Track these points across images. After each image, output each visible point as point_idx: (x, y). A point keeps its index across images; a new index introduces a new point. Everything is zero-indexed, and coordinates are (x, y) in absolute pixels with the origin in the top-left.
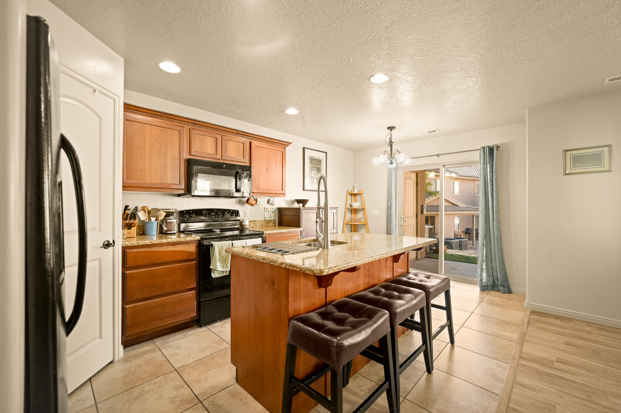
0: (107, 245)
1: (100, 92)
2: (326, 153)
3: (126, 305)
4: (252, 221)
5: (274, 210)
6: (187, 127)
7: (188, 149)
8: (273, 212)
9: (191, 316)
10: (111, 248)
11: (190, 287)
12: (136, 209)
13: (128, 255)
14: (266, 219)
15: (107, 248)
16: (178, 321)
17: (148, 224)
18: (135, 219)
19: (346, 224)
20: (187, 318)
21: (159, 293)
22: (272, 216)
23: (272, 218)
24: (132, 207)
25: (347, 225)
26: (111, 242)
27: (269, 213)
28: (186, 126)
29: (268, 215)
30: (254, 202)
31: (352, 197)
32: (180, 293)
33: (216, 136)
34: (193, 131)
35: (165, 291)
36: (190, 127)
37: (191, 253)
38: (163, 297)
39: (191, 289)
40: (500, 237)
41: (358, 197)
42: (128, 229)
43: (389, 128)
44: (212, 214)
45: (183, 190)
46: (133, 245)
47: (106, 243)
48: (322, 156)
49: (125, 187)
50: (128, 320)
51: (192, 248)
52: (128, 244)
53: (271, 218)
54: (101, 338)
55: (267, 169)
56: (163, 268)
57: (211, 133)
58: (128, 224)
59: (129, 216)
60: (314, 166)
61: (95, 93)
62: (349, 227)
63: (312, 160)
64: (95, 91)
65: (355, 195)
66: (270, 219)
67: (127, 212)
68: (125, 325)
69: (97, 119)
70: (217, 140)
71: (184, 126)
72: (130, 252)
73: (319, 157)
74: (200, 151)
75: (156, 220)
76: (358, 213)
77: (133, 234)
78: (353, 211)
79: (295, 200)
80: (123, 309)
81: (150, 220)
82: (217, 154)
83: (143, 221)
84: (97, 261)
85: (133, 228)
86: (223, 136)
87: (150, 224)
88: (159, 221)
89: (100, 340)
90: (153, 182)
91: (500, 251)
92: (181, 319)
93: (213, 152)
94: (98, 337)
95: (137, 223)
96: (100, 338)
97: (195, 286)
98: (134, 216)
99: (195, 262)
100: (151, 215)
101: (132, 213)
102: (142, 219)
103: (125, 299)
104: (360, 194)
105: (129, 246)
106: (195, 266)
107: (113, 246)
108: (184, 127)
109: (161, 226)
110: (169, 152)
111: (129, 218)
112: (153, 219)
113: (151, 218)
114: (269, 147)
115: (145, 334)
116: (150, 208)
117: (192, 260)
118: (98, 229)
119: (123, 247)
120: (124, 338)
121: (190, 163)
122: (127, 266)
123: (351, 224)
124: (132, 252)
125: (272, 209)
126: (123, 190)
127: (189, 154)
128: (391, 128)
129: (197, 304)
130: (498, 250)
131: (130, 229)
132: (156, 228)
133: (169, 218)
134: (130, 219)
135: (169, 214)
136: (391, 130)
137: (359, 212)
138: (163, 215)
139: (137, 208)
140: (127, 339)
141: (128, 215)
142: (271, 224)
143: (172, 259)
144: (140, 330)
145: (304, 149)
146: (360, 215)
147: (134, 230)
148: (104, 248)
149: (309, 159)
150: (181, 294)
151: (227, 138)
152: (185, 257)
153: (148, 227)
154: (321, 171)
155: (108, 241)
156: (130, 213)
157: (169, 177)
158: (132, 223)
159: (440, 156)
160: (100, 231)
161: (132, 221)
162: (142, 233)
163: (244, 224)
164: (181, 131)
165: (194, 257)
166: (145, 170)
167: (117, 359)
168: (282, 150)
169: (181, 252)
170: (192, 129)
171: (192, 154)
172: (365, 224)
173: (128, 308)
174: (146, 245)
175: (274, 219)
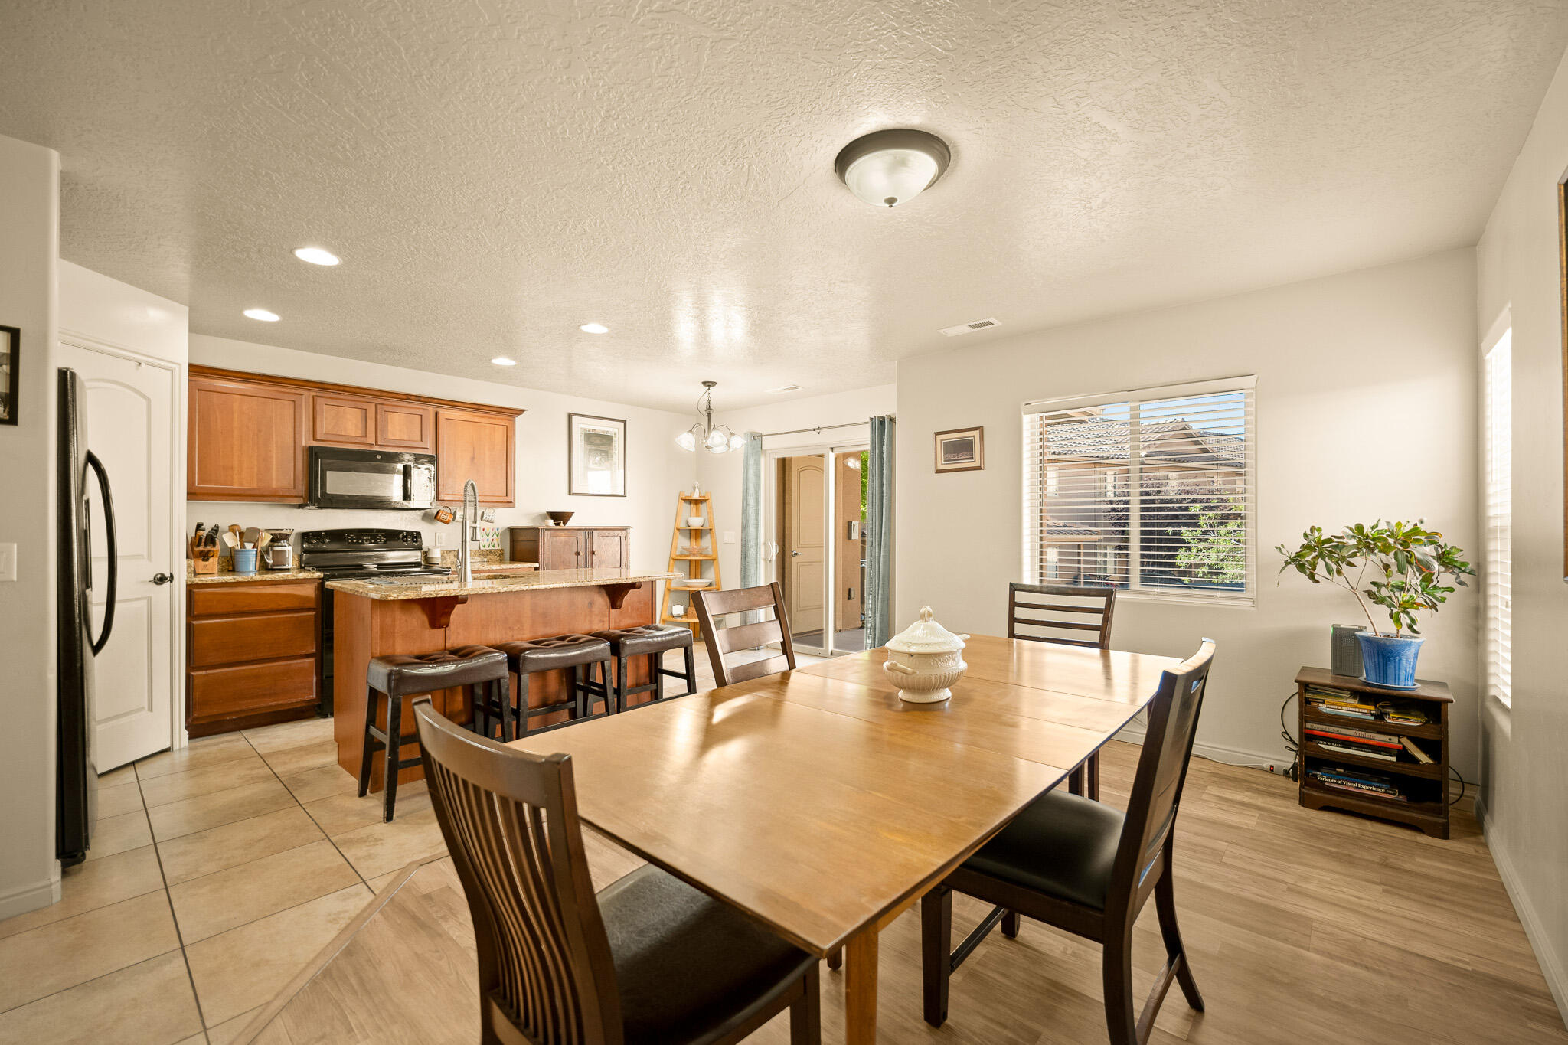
0: (160, 580)
1: (148, 364)
2: (625, 422)
3: (193, 671)
4: (450, 551)
5: (500, 531)
6: (308, 394)
7: (311, 429)
8: (498, 536)
9: (307, 698)
10: (167, 584)
11: (304, 652)
12: (216, 529)
13: (197, 597)
14: (482, 548)
15: (161, 584)
16: (282, 705)
17: (240, 553)
18: (214, 545)
19: (675, 559)
20: (300, 699)
21: (250, 657)
22: (497, 542)
23: (496, 545)
24: (208, 527)
25: (676, 562)
26: (168, 575)
27: (490, 537)
28: (306, 393)
29: (488, 540)
30: (447, 517)
31: (692, 505)
32: (287, 660)
33: (365, 405)
34: (320, 401)
35: (260, 656)
36: (315, 394)
37: (306, 599)
38: (257, 664)
39: (307, 656)
40: (889, 577)
41: (703, 507)
42: (203, 560)
43: (704, 383)
44: (365, 538)
45: (302, 499)
46: (204, 582)
47: (159, 576)
48: (615, 429)
49: (192, 495)
50: (197, 694)
51: (309, 591)
52: (197, 580)
53: (494, 546)
54: (151, 711)
55: (473, 458)
56: (256, 620)
57: (355, 401)
58: (201, 552)
59: (203, 540)
60: (594, 447)
61: (140, 367)
62: (686, 565)
63: (590, 437)
64: (140, 364)
65: (697, 502)
66: (491, 548)
67: (200, 533)
68: (191, 702)
69: (144, 402)
70: (366, 413)
71: (302, 392)
72: (199, 593)
73: (606, 429)
74: (334, 433)
75: (253, 548)
76: (703, 539)
77: (212, 569)
78: (693, 533)
79: (548, 513)
80: (188, 677)
81: (242, 546)
82: (366, 436)
83: (231, 549)
84: (146, 601)
85: (211, 559)
86: (379, 406)
87: (243, 553)
88: (259, 549)
89: (149, 713)
90: (246, 486)
91: (886, 602)
92: (289, 701)
93: (359, 433)
94: (146, 707)
95: (217, 551)
96: (149, 710)
97: (314, 650)
98: (211, 539)
99: (314, 613)
100: (244, 539)
101: (207, 535)
102: (230, 545)
103: (192, 662)
104: (705, 501)
105: (197, 584)
106: (313, 620)
107: (171, 581)
108: (302, 395)
109: (262, 557)
110: (274, 436)
111: (203, 544)
112: (249, 546)
113: (246, 544)
114: (477, 419)
115: (225, 718)
116: (243, 528)
117: (309, 610)
118: (145, 556)
119: (187, 585)
120: (190, 720)
121: (313, 454)
122: (195, 613)
123: (690, 560)
124: (203, 593)
125: (495, 530)
126: (188, 500)
127: (312, 438)
128: (708, 384)
129: (317, 680)
130: (883, 601)
131: (207, 560)
132: (254, 559)
133: (280, 544)
134: (206, 545)
135: (278, 538)
136: (709, 386)
137: (705, 535)
138: (266, 539)
139: (218, 527)
140: (195, 723)
141: (200, 538)
142: (493, 557)
143: (273, 606)
144: (216, 711)
145: (570, 416)
146: (706, 542)
147: (214, 563)
148: (155, 583)
149: (583, 435)
150: (289, 662)
151: (387, 408)
152: (296, 604)
153: (240, 557)
154: (612, 457)
155: (163, 575)
156: (205, 535)
157: (274, 476)
158: (209, 551)
159: (822, 432)
160: (149, 558)
161: (209, 548)
162: (231, 568)
163: (430, 556)
164: (296, 403)
165: (313, 605)
166: (232, 468)
167: (177, 747)
168: (506, 423)
169: (287, 596)
170: (317, 396)
171: (318, 438)
172: (714, 560)
173: (197, 676)
174: (226, 583)
175: (500, 548)
